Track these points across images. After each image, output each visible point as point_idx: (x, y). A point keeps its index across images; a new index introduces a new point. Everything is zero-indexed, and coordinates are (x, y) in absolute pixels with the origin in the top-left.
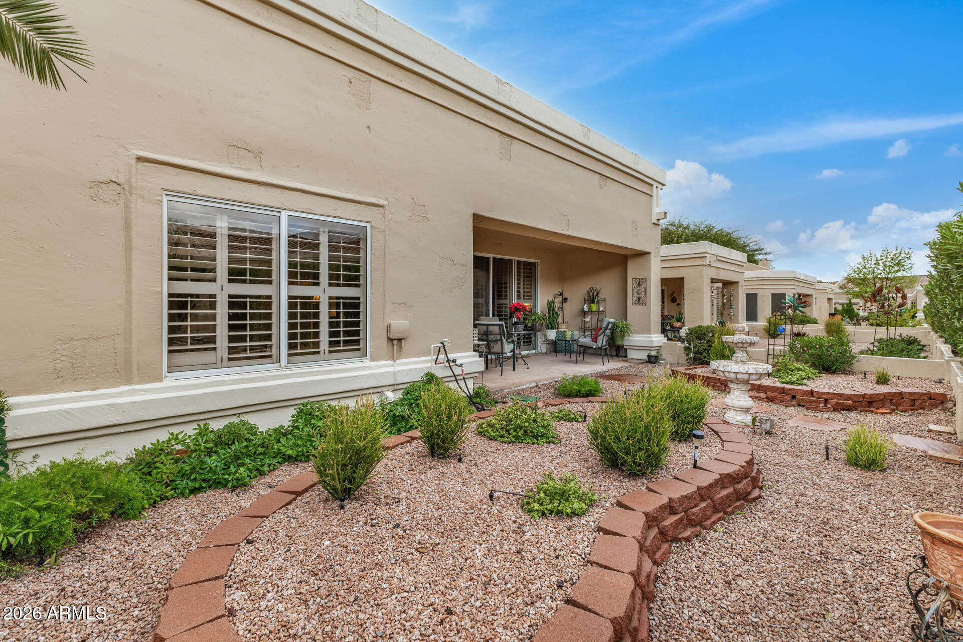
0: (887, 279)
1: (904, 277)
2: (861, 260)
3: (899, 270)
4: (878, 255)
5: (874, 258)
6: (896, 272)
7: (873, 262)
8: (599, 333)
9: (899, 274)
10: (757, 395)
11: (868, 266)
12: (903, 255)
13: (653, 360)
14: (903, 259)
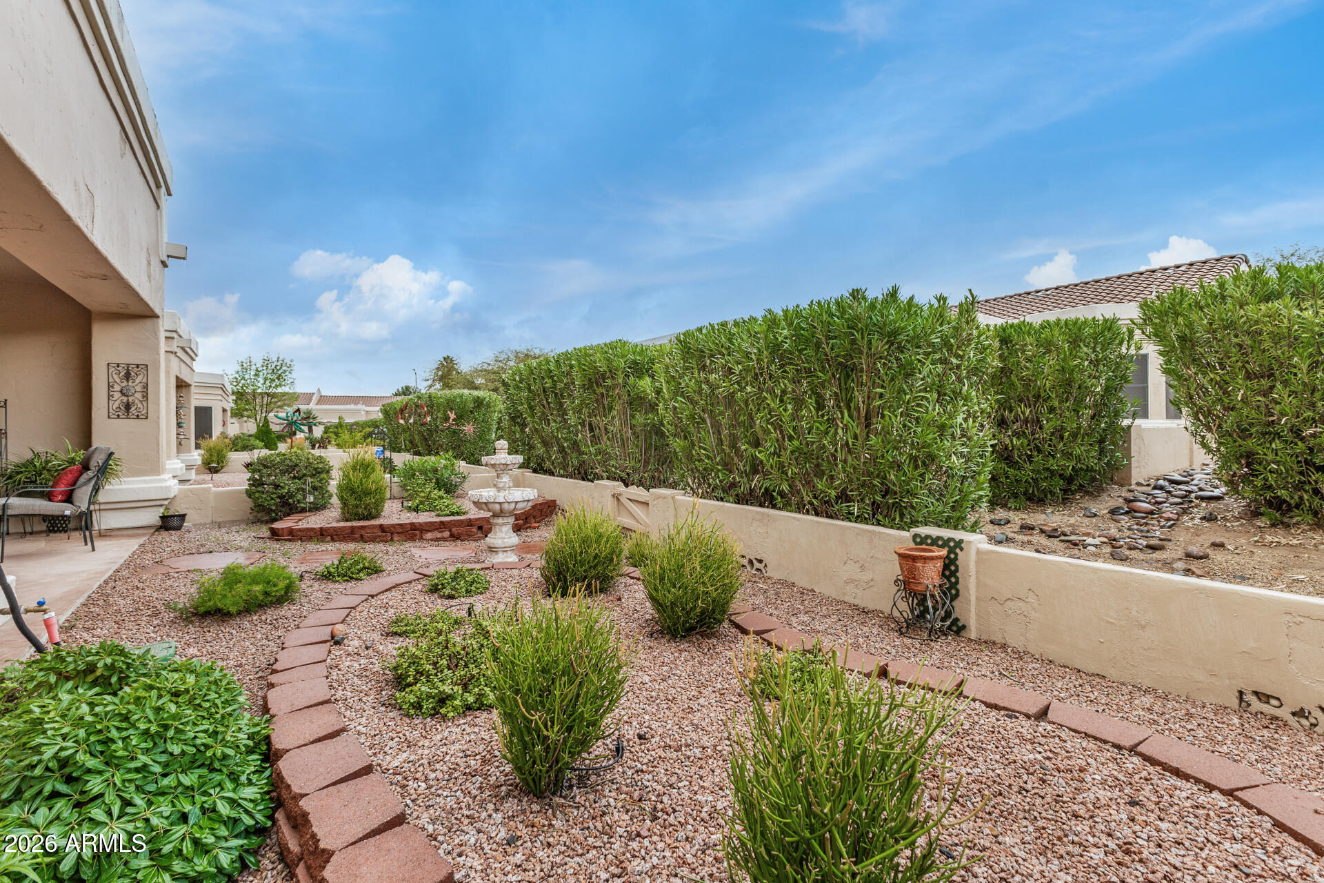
0: (268, 394)
1: (284, 394)
2: (239, 368)
3: (280, 385)
4: (259, 365)
5: (254, 367)
6: (276, 387)
7: (253, 373)
8: (82, 480)
9: (279, 390)
10: (439, 535)
11: (247, 377)
12: (284, 368)
13: (175, 522)
14: (285, 371)
